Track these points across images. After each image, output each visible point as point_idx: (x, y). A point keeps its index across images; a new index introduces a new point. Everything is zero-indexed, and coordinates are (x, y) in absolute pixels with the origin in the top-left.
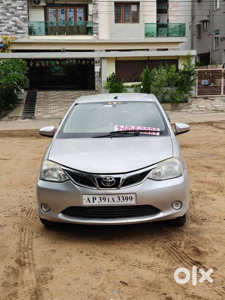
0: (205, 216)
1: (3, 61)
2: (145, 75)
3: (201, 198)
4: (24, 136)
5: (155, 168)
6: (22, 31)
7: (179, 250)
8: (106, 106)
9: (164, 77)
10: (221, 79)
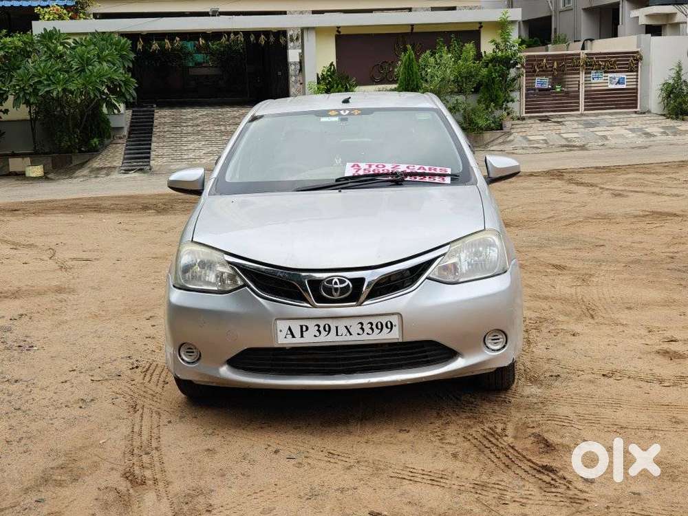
0: (557, 370)
1: (74, 39)
2: (405, 68)
3: (545, 330)
4: (128, 210)
5: (444, 255)
7: (502, 441)
8: (324, 119)
9: (448, 71)
10: (579, 73)
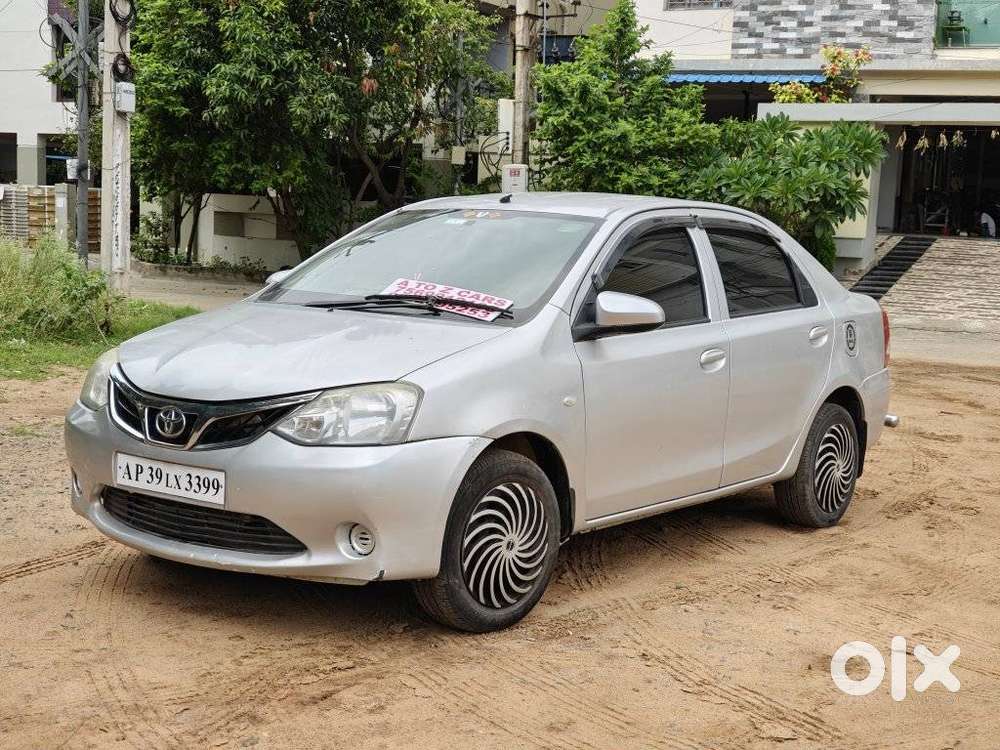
6: (910, 35)
